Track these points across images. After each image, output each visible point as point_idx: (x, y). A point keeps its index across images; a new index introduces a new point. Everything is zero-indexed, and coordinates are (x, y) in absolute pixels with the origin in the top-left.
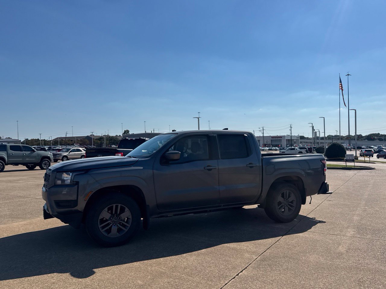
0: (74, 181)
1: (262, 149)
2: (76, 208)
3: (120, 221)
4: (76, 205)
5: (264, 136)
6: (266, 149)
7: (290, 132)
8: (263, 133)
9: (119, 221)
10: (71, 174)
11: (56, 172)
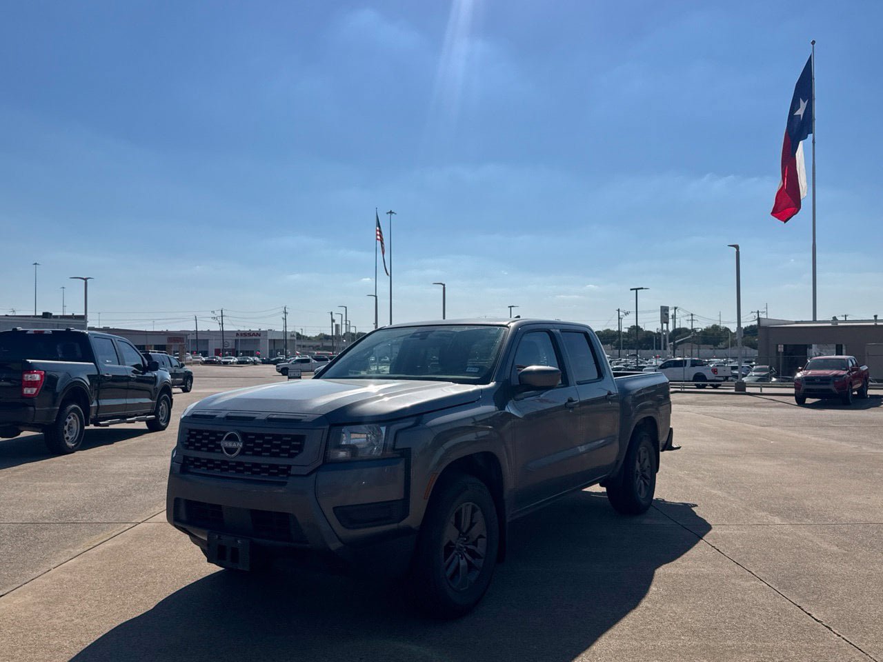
0: (396, 447)
1: (223, 360)
2: (406, 522)
3: (469, 547)
4: (406, 513)
5: (224, 330)
6: (232, 361)
7: (282, 322)
8: (222, 324)
9: (467, 548)
10: (383, 429)
11: (328, 427)
